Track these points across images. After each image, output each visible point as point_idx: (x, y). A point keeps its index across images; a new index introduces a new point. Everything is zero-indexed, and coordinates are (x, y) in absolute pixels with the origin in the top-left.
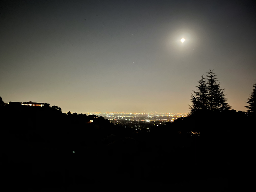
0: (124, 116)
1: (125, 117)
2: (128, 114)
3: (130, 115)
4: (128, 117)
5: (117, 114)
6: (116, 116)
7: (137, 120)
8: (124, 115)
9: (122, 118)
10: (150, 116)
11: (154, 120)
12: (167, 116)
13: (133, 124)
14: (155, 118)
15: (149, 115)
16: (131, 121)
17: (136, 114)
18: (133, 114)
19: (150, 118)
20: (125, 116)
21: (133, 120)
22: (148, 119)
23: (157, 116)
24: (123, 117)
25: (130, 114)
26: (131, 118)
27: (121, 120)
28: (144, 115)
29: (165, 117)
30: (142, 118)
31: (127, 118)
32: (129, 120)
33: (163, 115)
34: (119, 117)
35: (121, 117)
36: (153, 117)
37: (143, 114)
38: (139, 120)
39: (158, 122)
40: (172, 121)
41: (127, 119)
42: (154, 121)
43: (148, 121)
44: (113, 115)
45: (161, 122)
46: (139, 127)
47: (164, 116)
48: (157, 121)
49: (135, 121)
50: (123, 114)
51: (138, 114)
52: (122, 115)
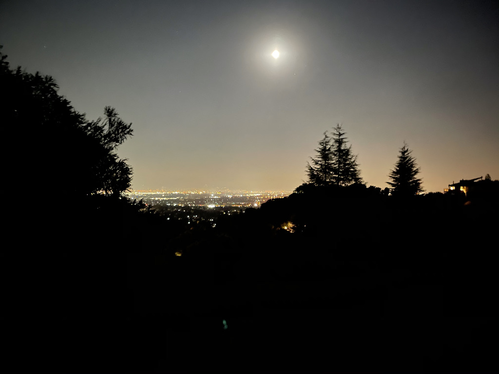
0: (164, 197)
1: (165, 199)
2: (172, 194)
3: (175, 196)
4: (171, 199)
5: (149, 193)
6: (146, 197)
7: (189, 205)
8: (163, 195)
9: (159, 202)
10: (216, 197)
11: (222, 204)
12: (247, 195)
13: (181, 212)
14: (225, 199)
15: (212, 195)
16: (177, 207)
17: (188, 193)
18: (182, 193)
19: (215, 201)
20: (166, 197)
21: (181, 204)
22: (211, 202)
23: (229, 196)
24: (162, 199)
25: (177, 193)
26: (177, 201)
27: (158, 206)
28: (204, 195)
29: (243, 199)
30: (199, 200)
31: (169, 201)
32: (175, 205)
33: (240, 194)
34: (153, 199)
35: (157, 199)
36: (220, 200)
37: (201, 193)
38: (194, 205)
39: (231, 208)
40: (256, 205)
41: (171, 204)
42: (224, 206)
43: (211, 206)
44: (141, 197)
45: (236, 208)
46: (193, 218)
47: (241, 196)
48: (228, 205)
49: (186, 207)
50: (161, 193)
51: (193, 193)
52: (160, 196)
